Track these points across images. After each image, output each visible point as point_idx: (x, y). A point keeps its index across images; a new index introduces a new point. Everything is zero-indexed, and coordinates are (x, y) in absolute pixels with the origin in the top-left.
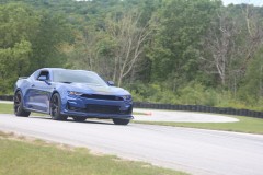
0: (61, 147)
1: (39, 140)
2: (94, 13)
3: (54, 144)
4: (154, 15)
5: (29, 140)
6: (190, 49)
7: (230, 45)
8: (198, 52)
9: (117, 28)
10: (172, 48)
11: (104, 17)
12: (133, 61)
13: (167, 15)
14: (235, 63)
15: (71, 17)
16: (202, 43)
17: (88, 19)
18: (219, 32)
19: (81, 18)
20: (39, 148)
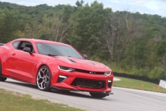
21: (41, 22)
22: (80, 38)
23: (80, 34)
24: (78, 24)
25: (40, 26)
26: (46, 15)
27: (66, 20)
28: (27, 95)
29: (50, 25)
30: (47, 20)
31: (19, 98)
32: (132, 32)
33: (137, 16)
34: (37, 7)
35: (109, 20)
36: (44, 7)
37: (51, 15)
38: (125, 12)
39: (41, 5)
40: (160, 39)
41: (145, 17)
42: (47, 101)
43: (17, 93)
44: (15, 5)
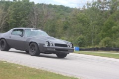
4: (10, 7)
6: (23, 20)
7: (38, 18)
8: (26, 21)
10: (17, 19)
13: (14, 7)
14: (39, 25)
16: (27, 17)
18: (33, 14)
22: (15, 20)
23: (15, 18)
24: (13, 12)
27: (6, 10)
32: (47, 16)
33: (50, 6)
35: (33, 9)
38: (43, 4)
40: (64, 20)
41: (55, 6)
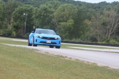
0: (86, 62)
1: (77, 60)
2: (99, 8)
3: (83, 61)
5: (73, 59)
9: (109, 14)
11: (103, 10)
12: (115, 27)
15: (90, 10)
17: (97, 10)
19: (94, 10)
20: (77, 63)
21: (102, 13)
25: (101, 16)
26: (105, 9)
28: (94, 63)
29: (109, 16)
30: (106, 12)
31: (89, 65)
34: (99, 3)
36: (104, 3)
37: (109, 9)
39: (102, 2)
42: (108, 67)
43: (88, 62)
44: (85, 3)
